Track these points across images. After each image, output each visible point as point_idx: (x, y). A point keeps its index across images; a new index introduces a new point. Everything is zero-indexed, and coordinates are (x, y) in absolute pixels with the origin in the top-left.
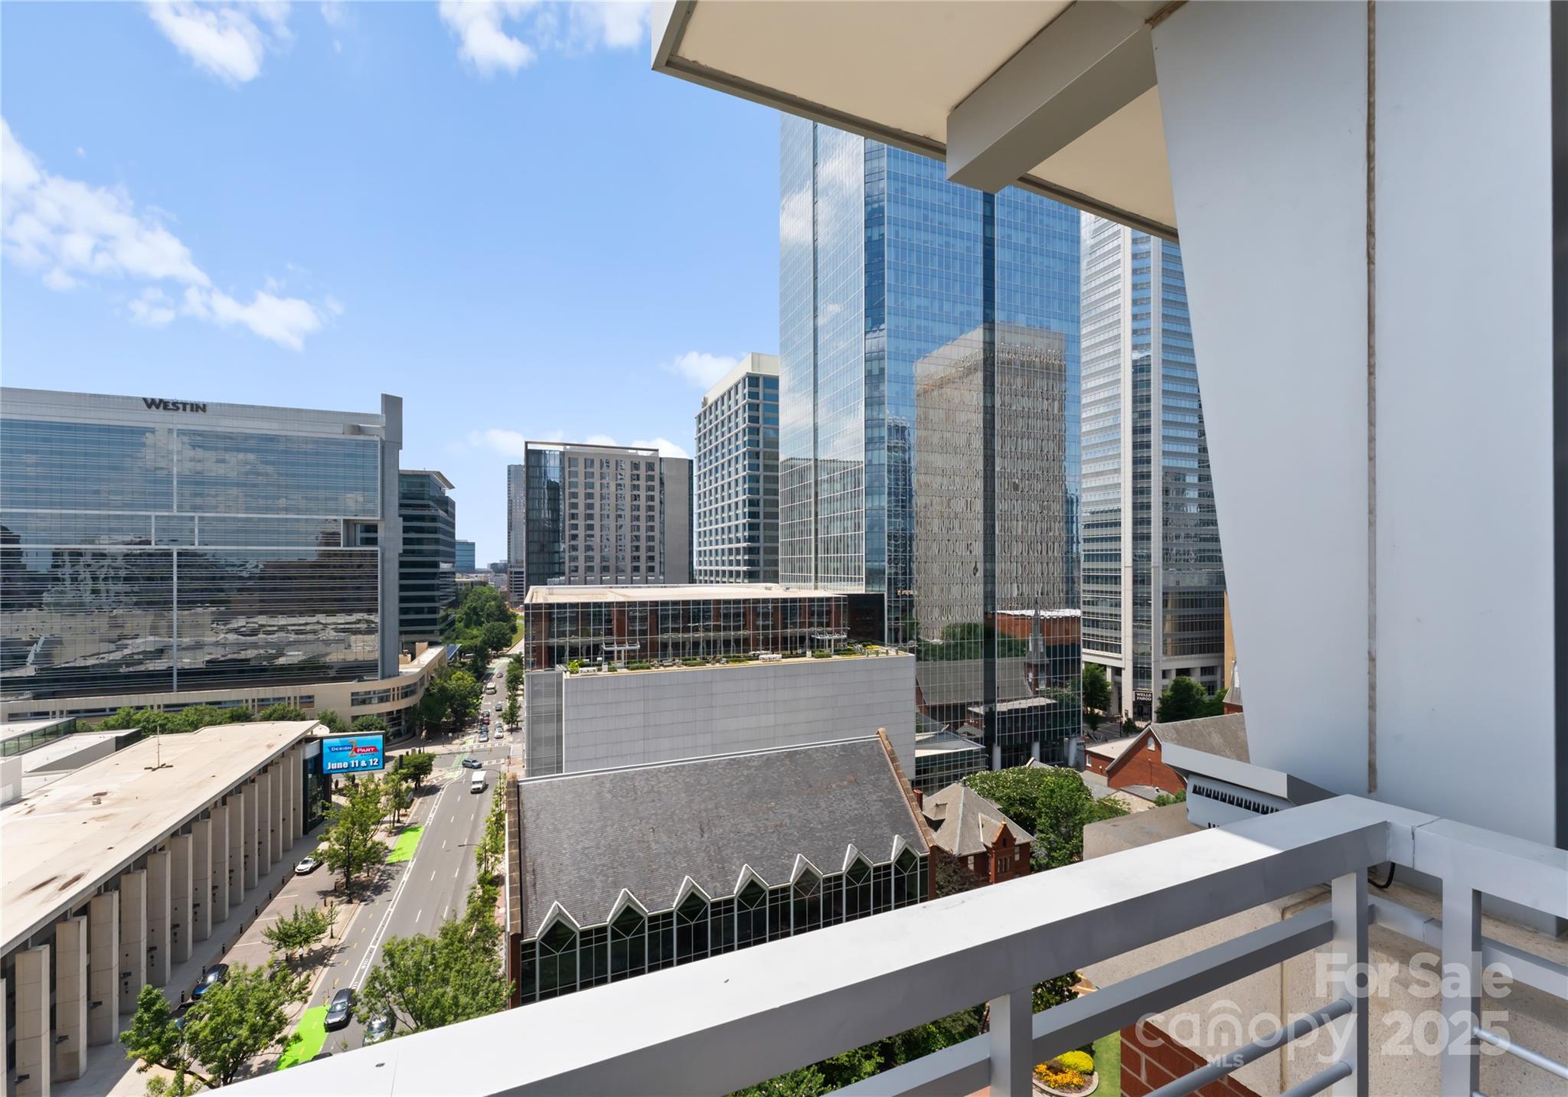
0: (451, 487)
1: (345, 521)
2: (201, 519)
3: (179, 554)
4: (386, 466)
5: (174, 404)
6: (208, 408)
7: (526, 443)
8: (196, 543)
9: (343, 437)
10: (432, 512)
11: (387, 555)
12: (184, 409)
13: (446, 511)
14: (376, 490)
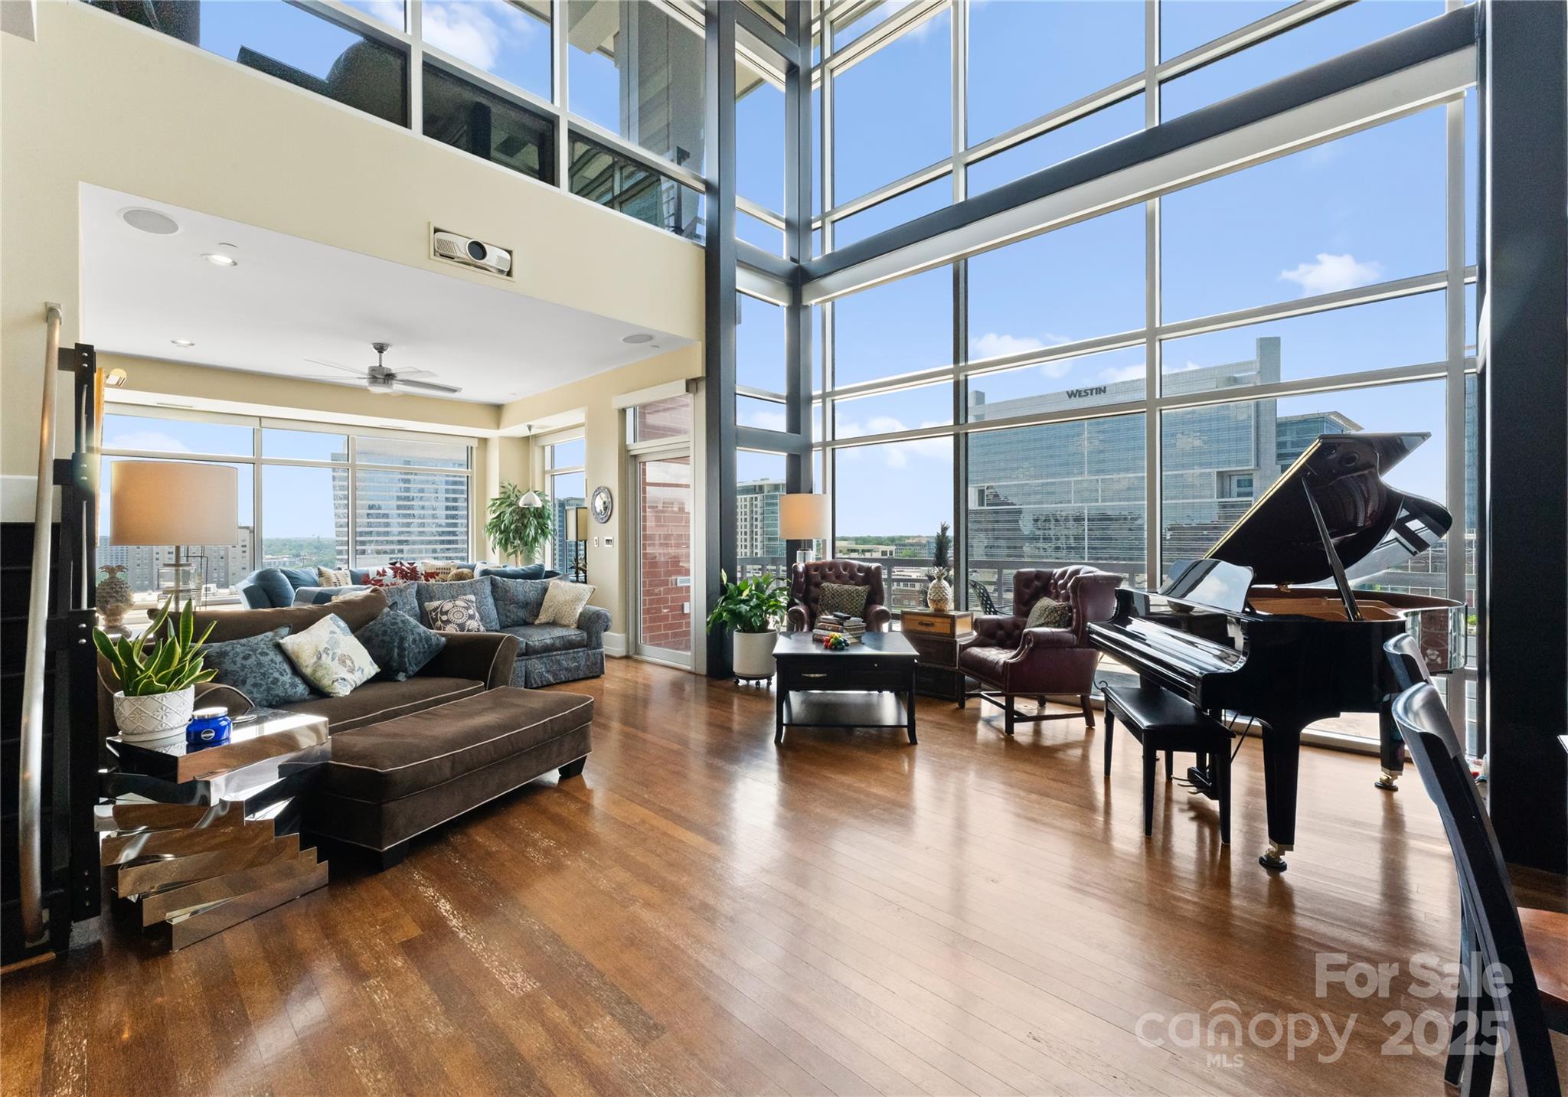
1: (1220, 474)
2: (1103, 481)
3: (1089, 511)
4: (1262, 416)
5: (1085, 391)
6: (1108, 389)
8: (1100, 501)
12: (1092, 394)
14: (1249, 439)
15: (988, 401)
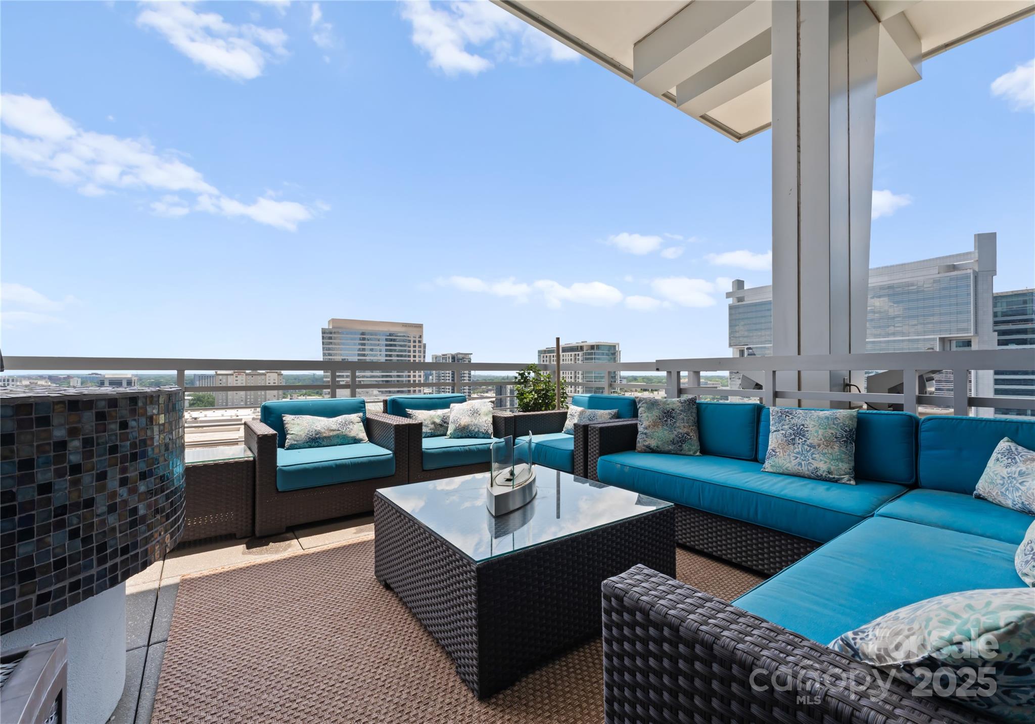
1: (942, 340)
4: (980, 292)
9: (939, 276)
14: (969, 312)
15: (746, 287)
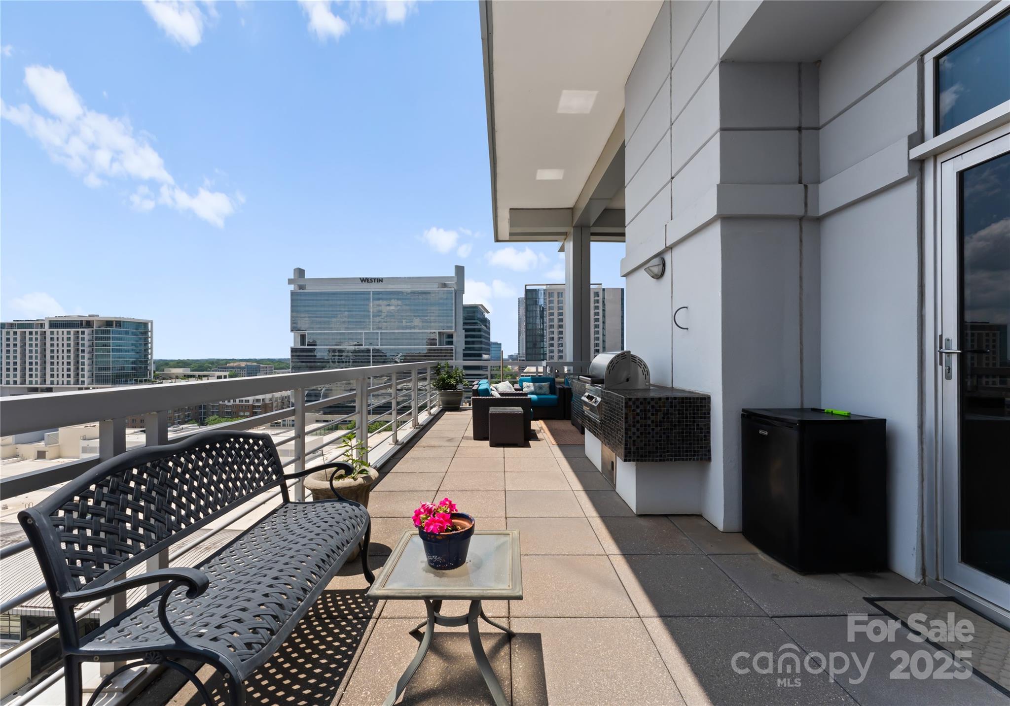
0: (488, 312)
1: (439, 333)
2: (381, 333)
3: (373, 350)
4: (457, 303)
5: (371, 279)
6: (383, 281)
7: (526, 286)
8: (379, 345)
9: (438, 289)
10: (479, 327)
11: (458, 350)
12: (375, 282)
13: (486, 326)
14: (452, 316)
